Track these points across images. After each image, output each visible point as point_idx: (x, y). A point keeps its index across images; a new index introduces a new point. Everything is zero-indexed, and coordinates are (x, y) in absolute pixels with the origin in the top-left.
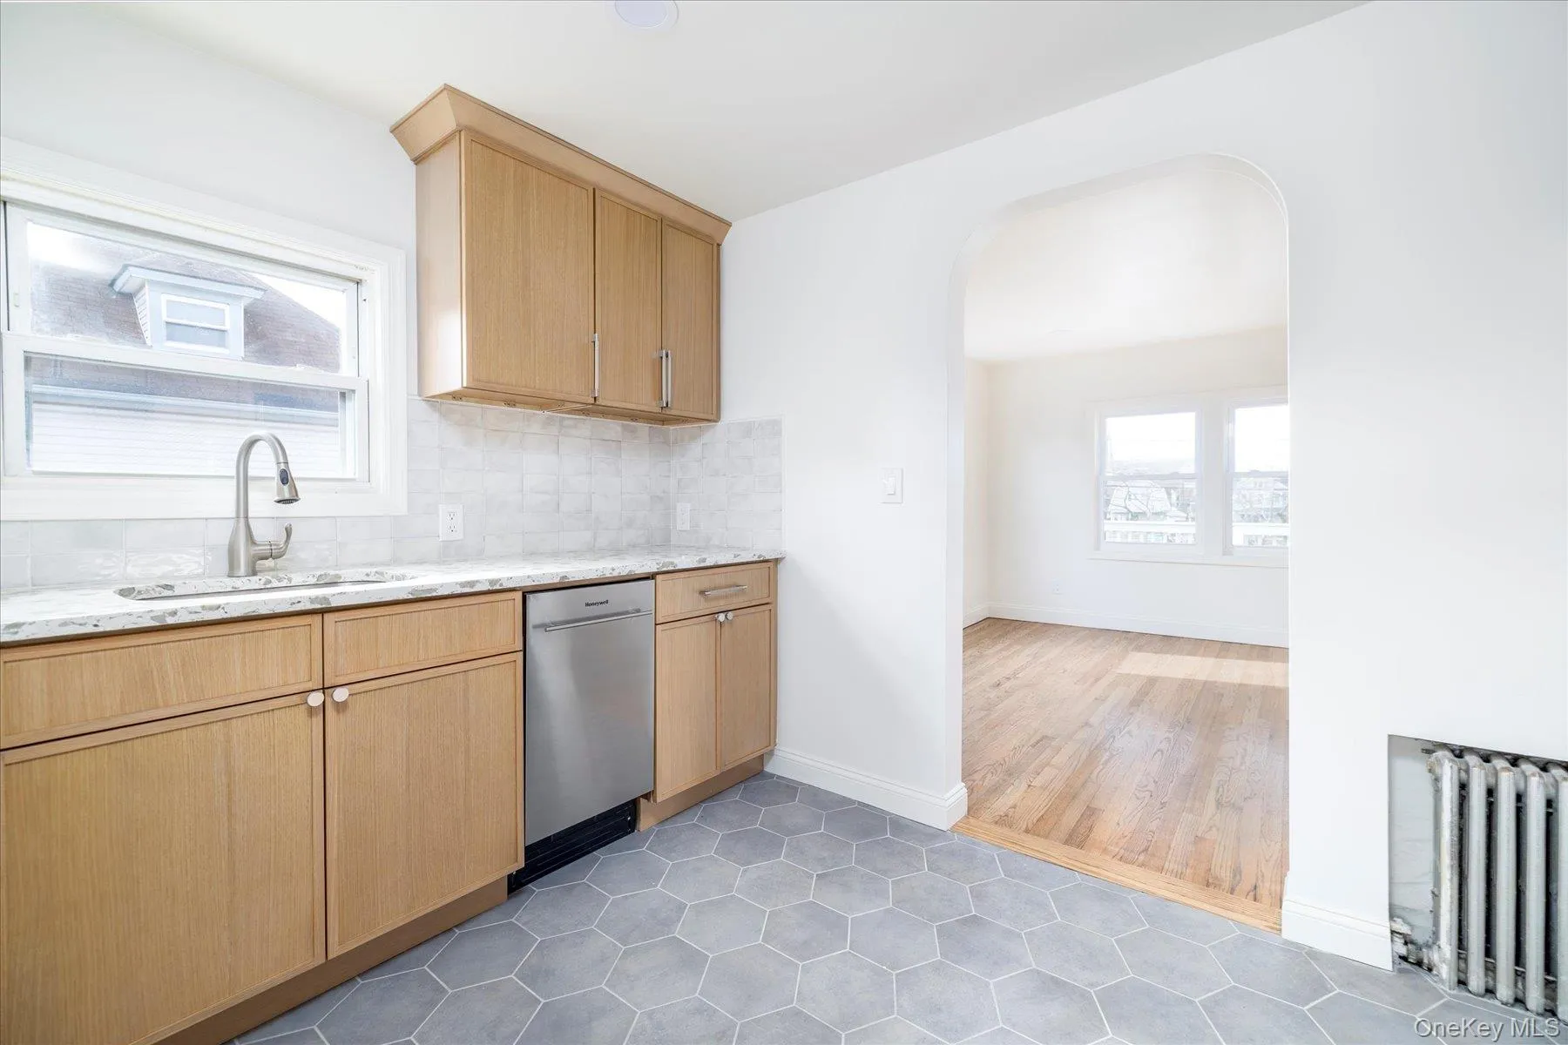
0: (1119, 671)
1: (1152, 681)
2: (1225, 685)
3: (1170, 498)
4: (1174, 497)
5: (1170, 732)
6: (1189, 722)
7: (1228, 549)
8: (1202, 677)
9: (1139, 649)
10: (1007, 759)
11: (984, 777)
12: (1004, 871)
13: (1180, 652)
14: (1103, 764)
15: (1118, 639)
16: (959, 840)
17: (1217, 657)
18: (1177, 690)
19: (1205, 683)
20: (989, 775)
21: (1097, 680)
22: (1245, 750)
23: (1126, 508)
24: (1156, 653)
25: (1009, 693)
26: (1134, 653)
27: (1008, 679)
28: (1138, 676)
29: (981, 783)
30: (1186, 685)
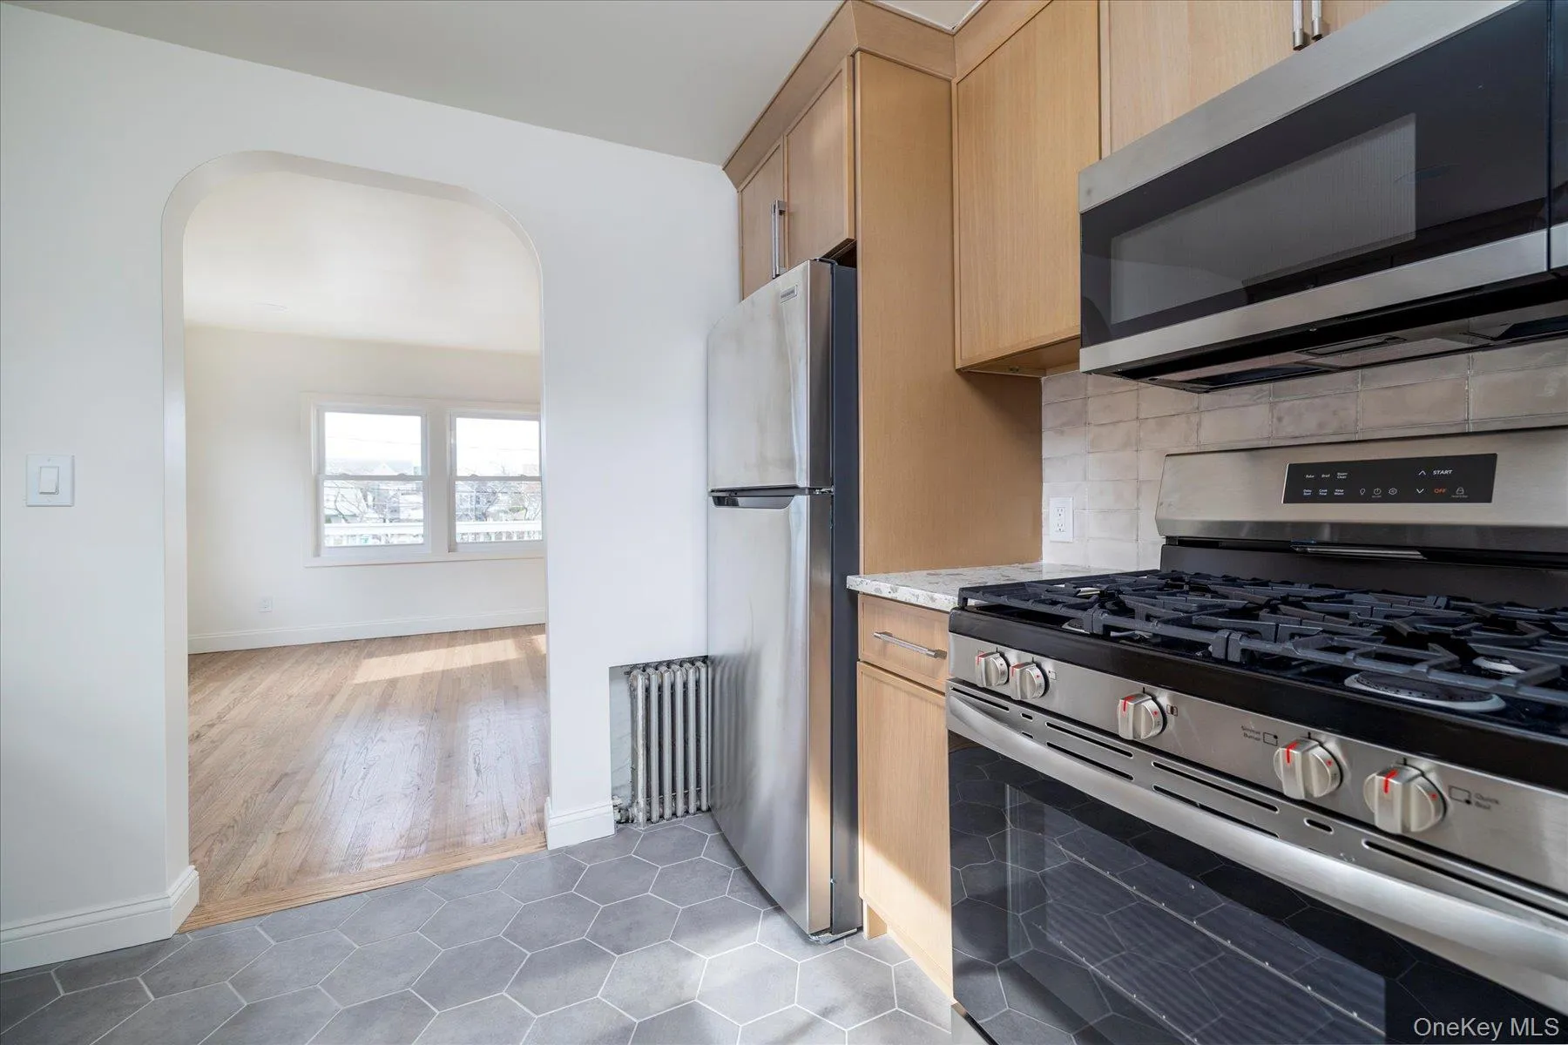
0: (356, 681)
1: (393, 683)
2: (461, 670)
3: (365, 499)
4: (370, 498)
5: (421, 725)
6: (436, 711)
7: (453, 546)
8: (439, 667)
9: (371, 655)
10: (238, 818)
11: (210, 851)
12: (273, 938)
13: (413, 650)
14: (362, 778)
15: (346, 650)
16: (196, 937)
17: (448, 646)
18: (420, 686)
19: (443, 672)
20: (217, 847)
21: (332, 697)
22: (489, 720)
23: (337, 509)
24: (390, 655)
25: (215, 744)
26: (367, 661)
27: (212, 726)
28: (376, 682)
29: (206, 859)
30: (426, 678)
